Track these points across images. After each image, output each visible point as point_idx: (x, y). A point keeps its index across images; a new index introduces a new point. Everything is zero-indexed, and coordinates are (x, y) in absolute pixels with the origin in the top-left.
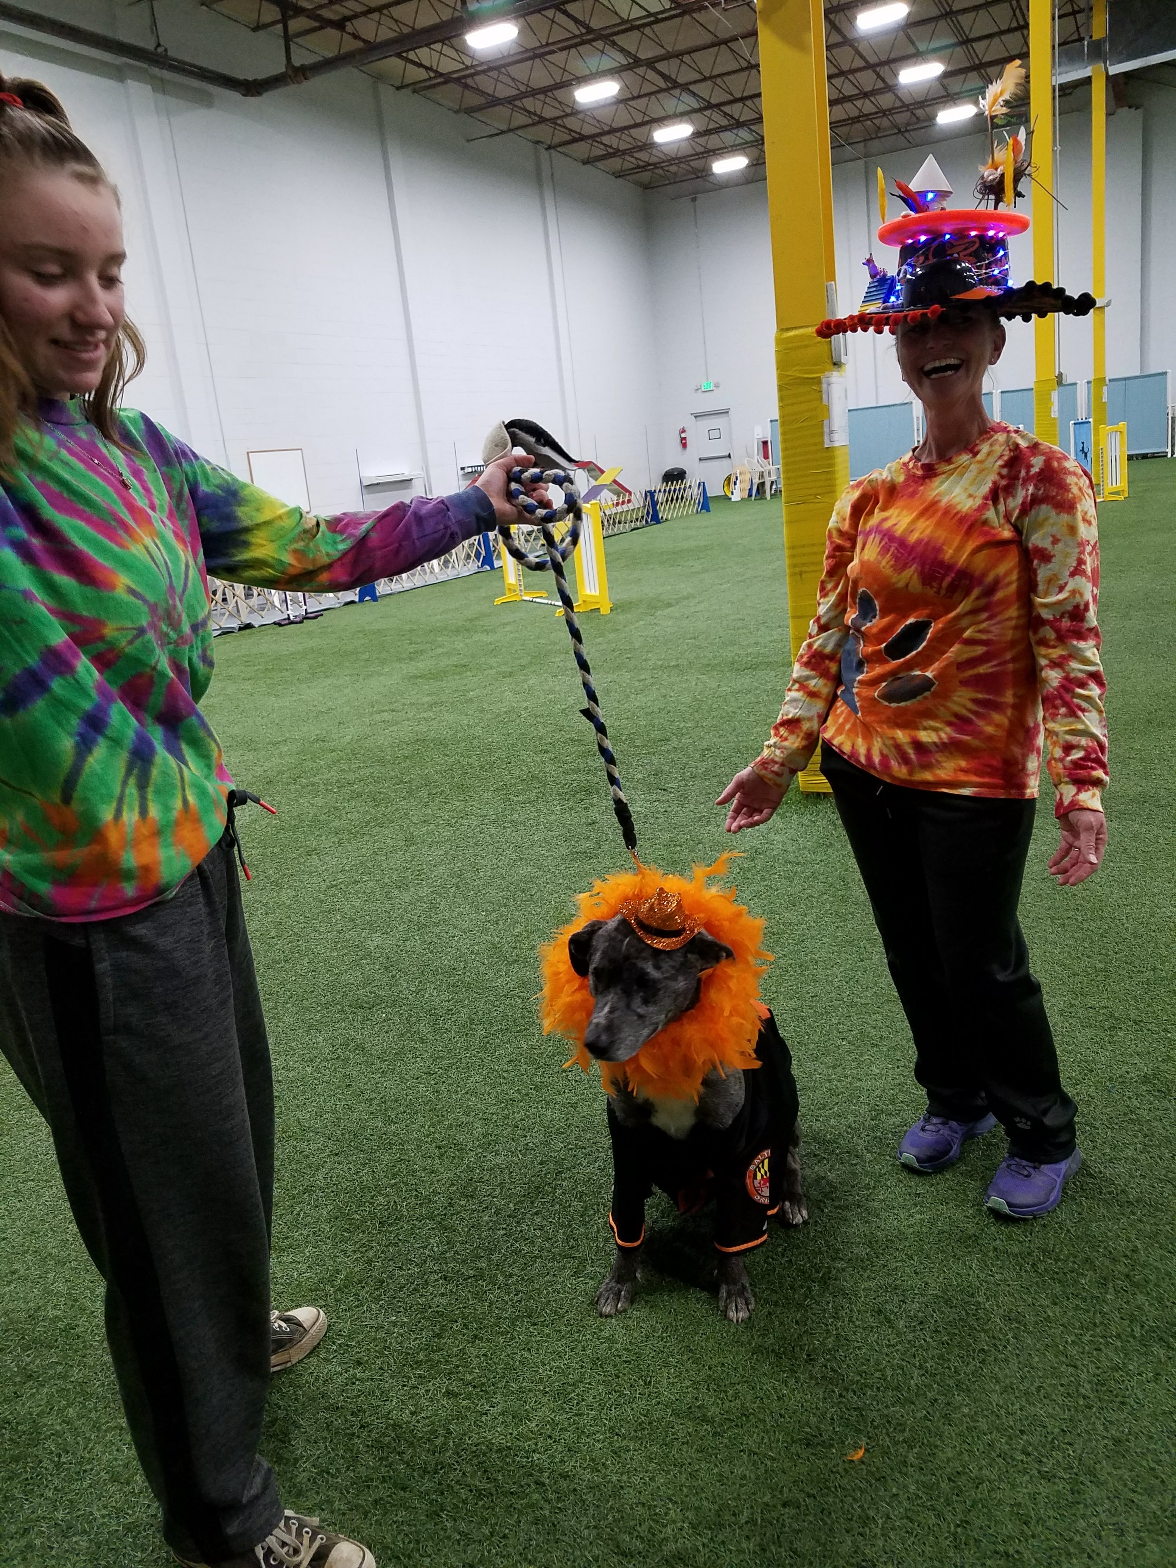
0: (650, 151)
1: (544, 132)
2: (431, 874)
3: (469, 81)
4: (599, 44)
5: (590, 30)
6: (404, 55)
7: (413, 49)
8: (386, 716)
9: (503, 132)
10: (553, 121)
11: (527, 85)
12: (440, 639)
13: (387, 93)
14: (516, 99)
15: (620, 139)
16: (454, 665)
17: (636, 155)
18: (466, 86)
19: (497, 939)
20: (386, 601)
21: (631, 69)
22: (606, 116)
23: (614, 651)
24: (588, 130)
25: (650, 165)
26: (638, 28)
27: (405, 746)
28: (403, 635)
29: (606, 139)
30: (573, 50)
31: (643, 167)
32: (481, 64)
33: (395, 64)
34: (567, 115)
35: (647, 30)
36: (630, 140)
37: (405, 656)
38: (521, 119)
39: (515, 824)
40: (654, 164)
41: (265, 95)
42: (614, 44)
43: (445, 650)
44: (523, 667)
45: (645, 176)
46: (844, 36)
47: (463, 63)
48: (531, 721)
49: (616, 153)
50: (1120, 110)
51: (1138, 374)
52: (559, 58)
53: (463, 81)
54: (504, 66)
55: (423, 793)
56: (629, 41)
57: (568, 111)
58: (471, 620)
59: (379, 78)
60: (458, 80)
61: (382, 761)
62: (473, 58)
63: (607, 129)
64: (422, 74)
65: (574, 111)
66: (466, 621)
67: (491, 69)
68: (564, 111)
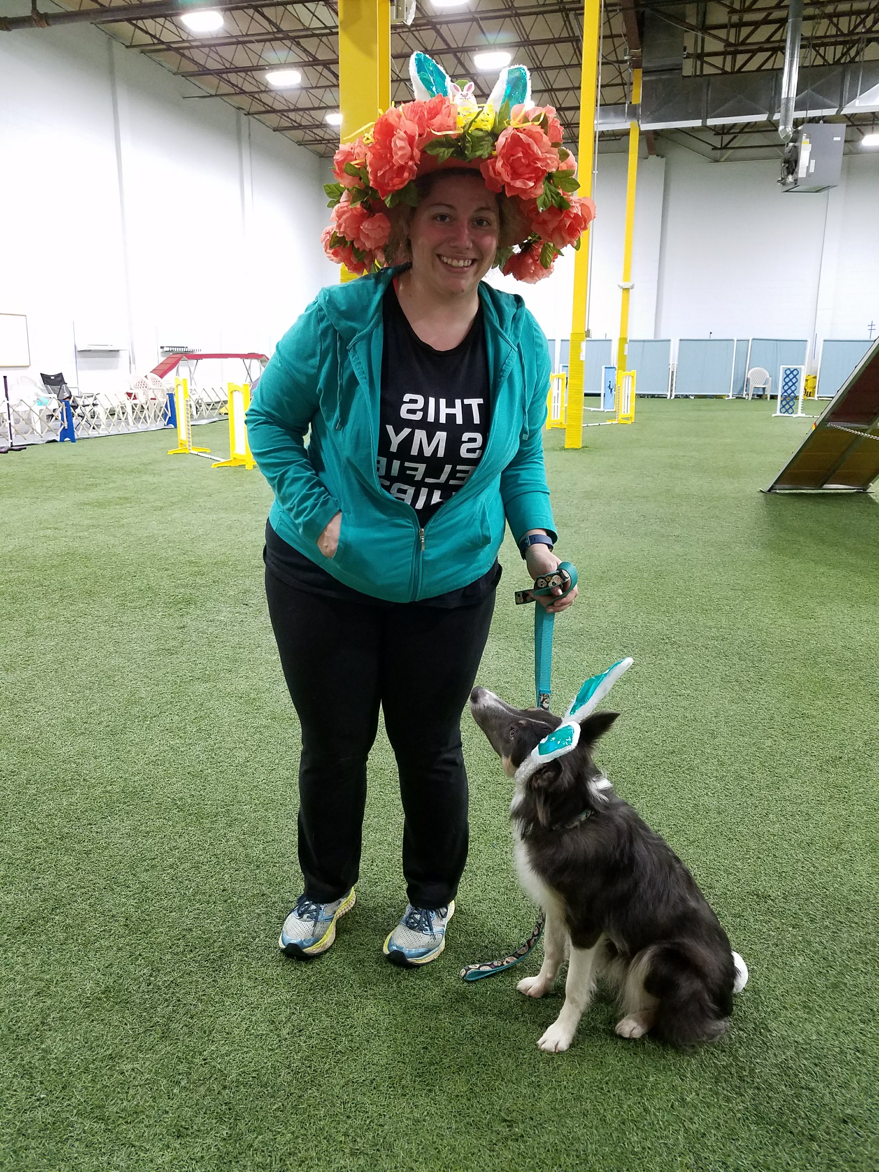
0: (324, 129)
1: (244, 101)
2: (38, 660)
3: (186, 52)
4: (288, 43)
5: (280, 31)
6: (134, 22)
7: (142, 18)
8: (49, 532)
9: (211, 96)
10: (251, 94)
11: (231, 63)
12: (115, 476)
13: (119, 50)
14: (224, 73)
15: (302, 117)
16: (118, 498)
17: (314, 131)
18: (183, 55)
19: (73, 715)
20: (81, 443)
21: (312, 66)
22: (292, 98)
23: (246, 497)
24: (278, 106)
25: (324, 140)
26: (317, 35)
27: (56, 557)
28: (86, 471)
29: (292, 115)
30: (268, 43)
31: (320, 140)
32: (195, 40)
33: (125, 27)
34: (262, 91)
35: (324, 39)
36: (310, 119)
37: (81, 486)
38: (226, 88)
39: (121, 624)
40: (328, 140)
41: (13, 30)
42: (298, 44)
43: (116, 485)
44: (173, 503)
45: (321, 148)
46: (466, 69)
47: (181, 37)
48: (165, 545)
49: (300, 127)
50: (650, 157)
51: (652, 338)
52: (257, 47)
53: (181, 51)
54: (215, 45)
55: (56, 596)
56: (310, 44)
57: (263, 88)
58: (145, 464)
59: (113, 36)
60: (177, 50)
61: (31, 568)
62: (189, 34)
63: (292, 107)
64: (148, 40)
65: (267, 90)
66: (140, 465)
67: (204, 46)
68: (259, 88)
